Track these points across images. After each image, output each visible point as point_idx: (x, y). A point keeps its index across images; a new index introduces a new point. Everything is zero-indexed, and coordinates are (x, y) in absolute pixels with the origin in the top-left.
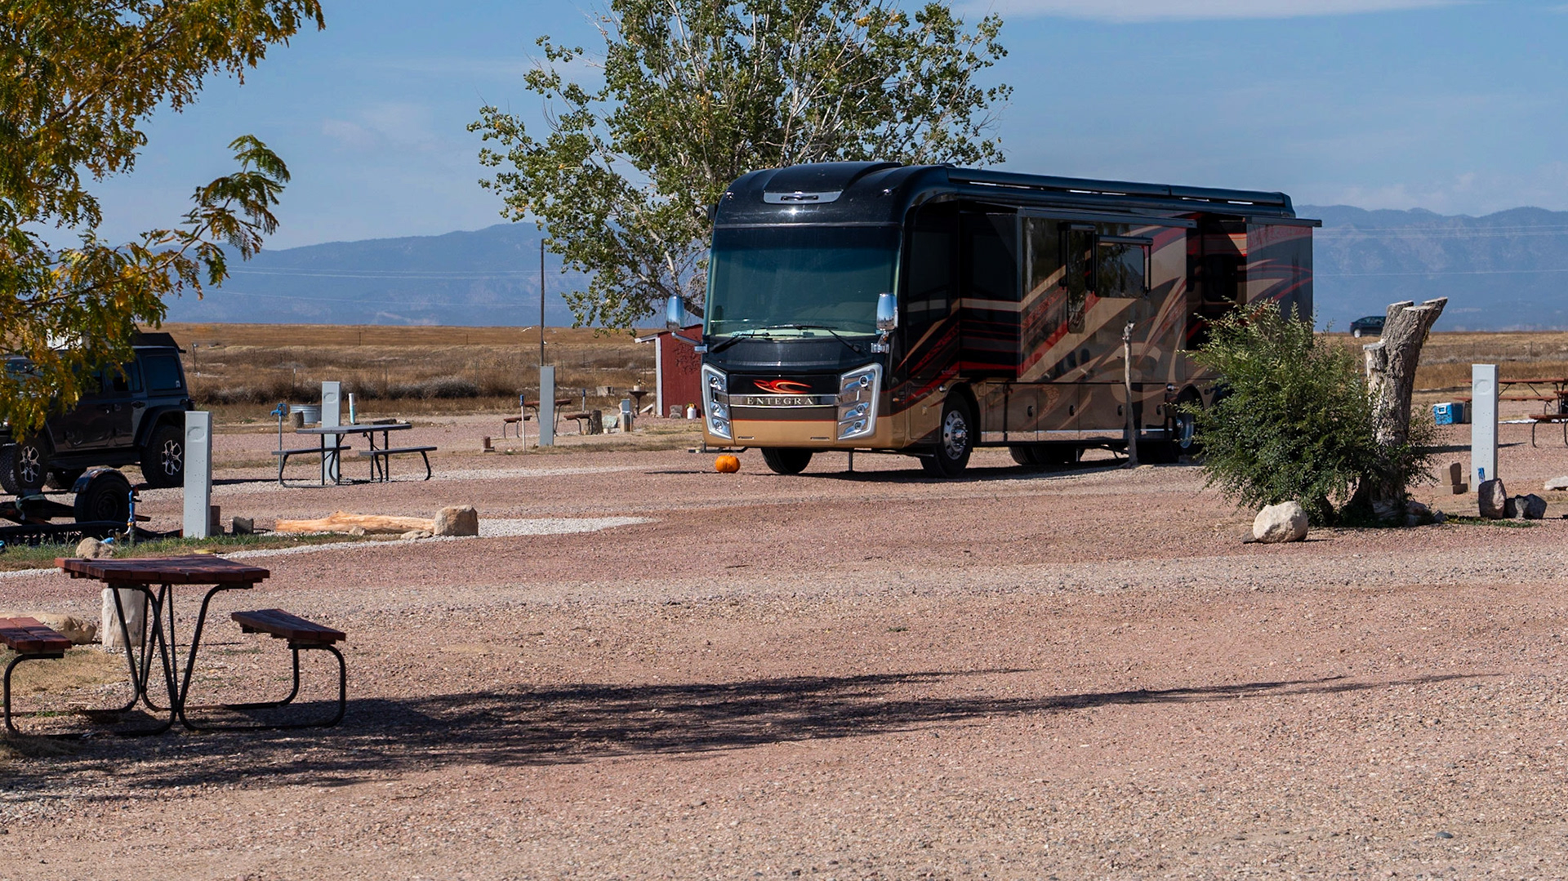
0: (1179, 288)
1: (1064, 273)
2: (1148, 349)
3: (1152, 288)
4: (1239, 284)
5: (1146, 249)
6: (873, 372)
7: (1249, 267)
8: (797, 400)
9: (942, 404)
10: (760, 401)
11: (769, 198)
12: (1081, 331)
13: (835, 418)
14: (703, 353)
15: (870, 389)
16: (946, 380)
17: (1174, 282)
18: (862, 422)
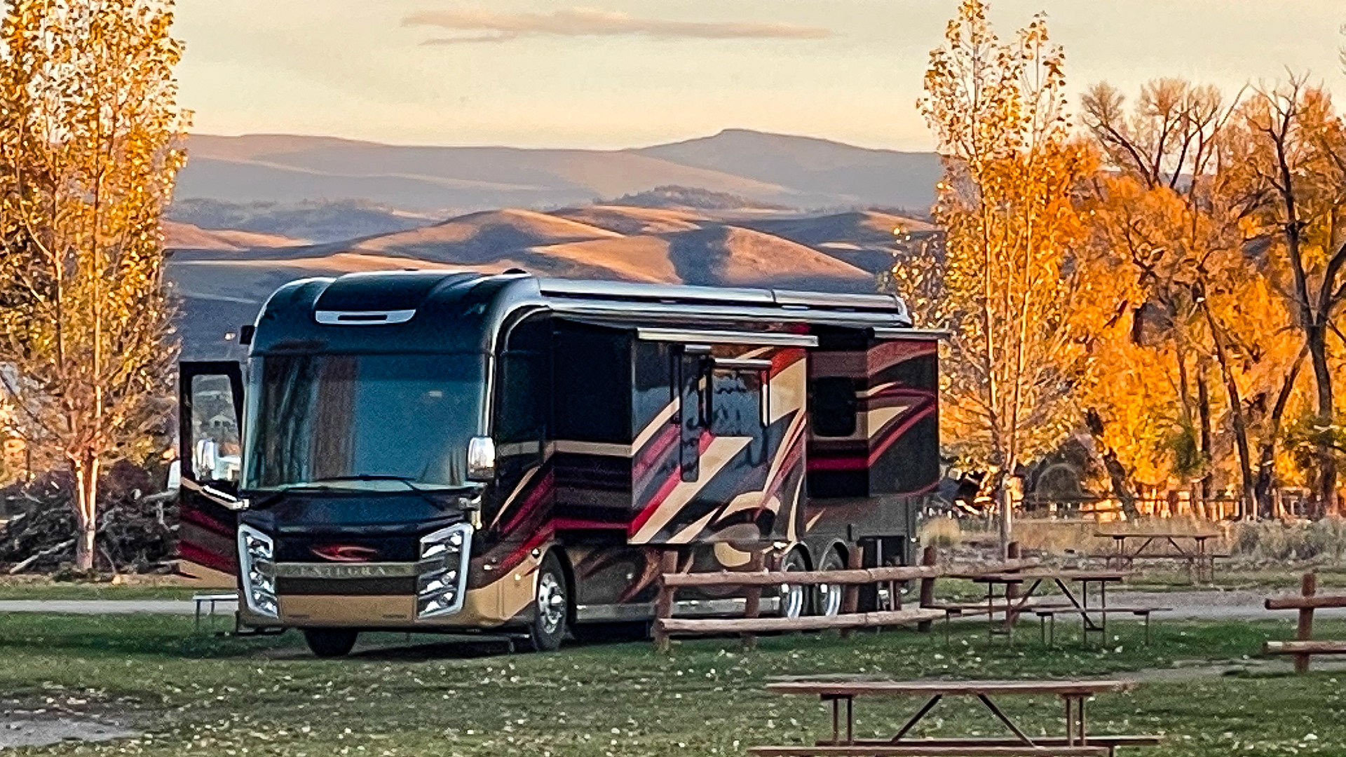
0: (799, 423)
1: (678, 408)
2: (767, 499)
3: (772, 421)
4: (859, 415)
5: (764, 374)
6: (461, 533)
7: (870, 392)
8: (365, 569)
9: (537, 572)
10: (318, 570)
11: (323, 317)
12: (696, 479)
13: (415, 592)
14: (240, 511)
15: (459, 555)
16: (541, 542)
17: (793, 414)
18: (449, 596)
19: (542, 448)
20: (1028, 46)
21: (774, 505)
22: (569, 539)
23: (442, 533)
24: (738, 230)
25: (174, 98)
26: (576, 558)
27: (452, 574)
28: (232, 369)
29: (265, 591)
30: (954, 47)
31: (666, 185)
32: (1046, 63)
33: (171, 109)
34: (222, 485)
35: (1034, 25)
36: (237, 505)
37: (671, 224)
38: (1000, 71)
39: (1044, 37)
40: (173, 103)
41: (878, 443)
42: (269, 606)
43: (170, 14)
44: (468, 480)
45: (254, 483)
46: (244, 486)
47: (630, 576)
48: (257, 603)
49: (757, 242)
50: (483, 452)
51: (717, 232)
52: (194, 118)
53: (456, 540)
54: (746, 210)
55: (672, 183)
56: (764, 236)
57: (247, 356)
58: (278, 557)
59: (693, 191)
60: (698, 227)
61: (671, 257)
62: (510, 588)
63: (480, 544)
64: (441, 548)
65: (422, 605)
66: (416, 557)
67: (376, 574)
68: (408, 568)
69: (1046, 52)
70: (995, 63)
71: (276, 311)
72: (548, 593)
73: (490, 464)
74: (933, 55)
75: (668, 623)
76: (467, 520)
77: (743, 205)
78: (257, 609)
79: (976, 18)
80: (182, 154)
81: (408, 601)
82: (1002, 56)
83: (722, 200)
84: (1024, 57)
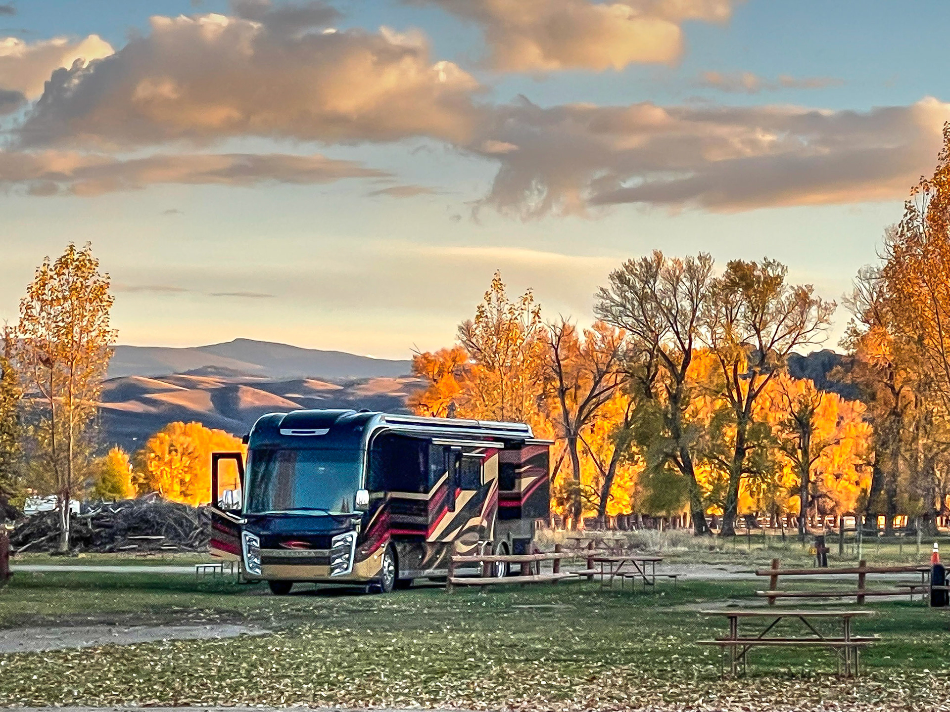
0: (496, 483)
1: (447, 477)
2: (482, 521)
3: (484, 483)
4: (517, 481)
5: (481, 461)
6: (352, 536)
7: (523, 470)
8: (305, 553)
9: (383, 555)
10: (281, 553)
11: (284, 432)
12: (453, 511)
13: (329, 564)
14: (242, 524)
15: (350, 547)
16: (385, 540)
17: (493, 479)
18: (345, 566)
19: (386, 495)
20: (524, 304)
21: (485, 524)
22: (396, 538)
23: (343, 536)
24: (244, 388)
25: (109, 324)
26: (399, 548)
27: (347, 556)
28: (238, 456)
29: (255, 562)
30: (489, 304)
31: (209, 364)
32: (532, 312)
33: (107, 329)
34: (233, 512)
35: (526, 294)
36: (242, 521)
37: (212, 384)
38: (509, 316)
39: (532, 300)
40: (108, 326)
41: (525, 494)
42: (257, 570)
43: (108, 283)
44: (355, 510)
45: (249, 511)
46: (244, 512)
47: (420, 557)
48: (251, 568)
49: (254, 393)
50: (363, 497)
51: (233, 389)
52: (119, 334)
53: (349, 539)
54: (247, 378)
55: (212, 364)
56: (257, 390)
57: (245, 450)
58: (262, 546)
59: (222, 369)
60: (224, 386)
61: (212, 400)
62: (372, 562)
63: (360, 541)
64: (342, 543)
65: (332, 570)
66: (330, 547)
67: (310, 555)
68: (326, 552)
69: (532, 307)
70: (507, 312)
71: (260, 428)
72: (387, 564)
73: (367, 502)
74: (479, 308)
75: (453, 580)
76: (354, 529)
77: (246, 375)
78: (250, 572)
79: (499, 291)
80: (112, 351)
81: (327, 568)
82: (511, 308)
83: (235, 373)
84: (522, 309)
